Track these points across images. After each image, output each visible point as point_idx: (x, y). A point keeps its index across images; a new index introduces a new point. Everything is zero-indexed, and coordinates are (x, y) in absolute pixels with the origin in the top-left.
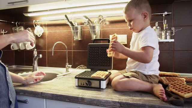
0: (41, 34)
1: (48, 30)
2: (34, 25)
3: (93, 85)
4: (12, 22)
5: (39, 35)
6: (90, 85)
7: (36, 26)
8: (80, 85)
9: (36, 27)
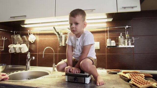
3: (80, 81)
4: (11, 31)
6: (77, 81)
7: (30, 34)
8: (69, 80)
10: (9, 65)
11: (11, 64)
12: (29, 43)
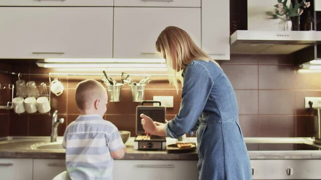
0: (62, 92)
1: (69, 87)
2: (50, 79)
3: (154, 147)
4: (13, 73)
5: (58, 94)
6: (152, 147)
7: (52, 80)
8: (141, 147)
9: (53, 82)
10: (7, 136)
11: (11, 135)
12: (50, 95)
